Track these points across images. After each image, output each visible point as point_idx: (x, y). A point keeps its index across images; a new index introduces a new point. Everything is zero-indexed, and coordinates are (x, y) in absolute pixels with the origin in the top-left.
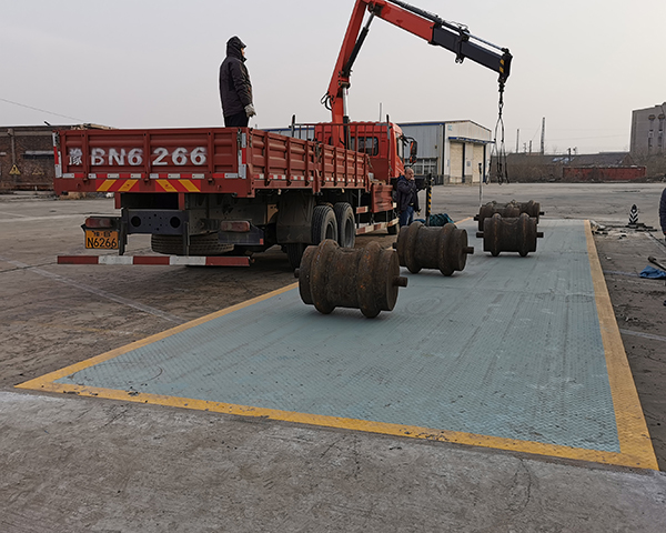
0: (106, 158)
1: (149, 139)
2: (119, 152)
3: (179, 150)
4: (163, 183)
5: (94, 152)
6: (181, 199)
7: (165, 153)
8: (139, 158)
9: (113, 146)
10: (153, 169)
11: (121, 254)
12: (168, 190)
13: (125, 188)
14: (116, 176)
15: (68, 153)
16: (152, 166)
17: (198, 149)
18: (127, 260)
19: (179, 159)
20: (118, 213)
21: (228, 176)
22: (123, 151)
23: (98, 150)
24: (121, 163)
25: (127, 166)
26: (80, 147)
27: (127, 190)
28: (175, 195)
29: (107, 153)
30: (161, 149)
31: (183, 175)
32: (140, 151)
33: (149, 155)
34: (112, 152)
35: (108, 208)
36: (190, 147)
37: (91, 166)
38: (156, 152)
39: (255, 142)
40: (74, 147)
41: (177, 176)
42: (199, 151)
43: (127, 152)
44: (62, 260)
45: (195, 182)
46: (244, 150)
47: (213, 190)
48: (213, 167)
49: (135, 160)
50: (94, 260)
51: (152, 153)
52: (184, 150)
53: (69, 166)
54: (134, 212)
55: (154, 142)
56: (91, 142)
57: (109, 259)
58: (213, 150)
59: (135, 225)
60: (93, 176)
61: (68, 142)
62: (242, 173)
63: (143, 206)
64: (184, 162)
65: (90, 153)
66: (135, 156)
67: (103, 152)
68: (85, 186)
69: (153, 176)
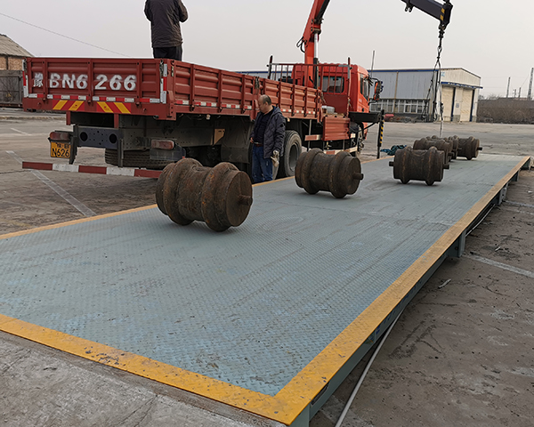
0: (60, 82)
1: (93, 67)
2: (71, 77)
3: (115, 77)
4: (103, 105)
5: (52, 77)
6: (116, 118)
7: (105, 79)
8: (85, 83)
9: (66, 72)
10: (96, 92)
11: (71, 163)
12: (106, 111)
13: (74, 108)
14: (68, 97)
15: (33, 77)
16: (95, 90)
17: (130, 77)
18: (74, 168)
19: (115, 85)
20: (70, 129)
21: (153, 100)
22: (73, 76)
23: (56, 75)
24: (72, 86)
25: (76, 89)
26: (41, 72)
27: (75, 110)
28: (111, 115)
29: (62, 78)
30: (102, 76)
31: (118, 97)
32: (86, 77)
33: (92, 81)
34: (66, 76)
35: (63, 126)
36: (124, 75)
37: (50, 89)
38: (98, 78)
39: (177, 72)
40: (38, 71)
41: (113, 99)
42: (131, 79)
43: (76, 78)
44: (26, 165)
45: (127, 105)
46: (165, 79)
47: (140, 112)
48: (141, 92)
49: (82, 84)
50: (48, 167)
51: (95, 78)
52: (119, 77)
53: (33, 88)
54: (83, 128)
55: (96, 69)
56: (50, 68)
57: (61, 166)
58: (142, 78)
59: (83, 139)
60: (50, 97)
61: (33, 68)
62: (163, 99)
63: (89, 124)
64: (118, 88)
65: (49, 78)
66: (81, 81)
67: (59, 77)
68: (40, 106)
69: (96, 98)
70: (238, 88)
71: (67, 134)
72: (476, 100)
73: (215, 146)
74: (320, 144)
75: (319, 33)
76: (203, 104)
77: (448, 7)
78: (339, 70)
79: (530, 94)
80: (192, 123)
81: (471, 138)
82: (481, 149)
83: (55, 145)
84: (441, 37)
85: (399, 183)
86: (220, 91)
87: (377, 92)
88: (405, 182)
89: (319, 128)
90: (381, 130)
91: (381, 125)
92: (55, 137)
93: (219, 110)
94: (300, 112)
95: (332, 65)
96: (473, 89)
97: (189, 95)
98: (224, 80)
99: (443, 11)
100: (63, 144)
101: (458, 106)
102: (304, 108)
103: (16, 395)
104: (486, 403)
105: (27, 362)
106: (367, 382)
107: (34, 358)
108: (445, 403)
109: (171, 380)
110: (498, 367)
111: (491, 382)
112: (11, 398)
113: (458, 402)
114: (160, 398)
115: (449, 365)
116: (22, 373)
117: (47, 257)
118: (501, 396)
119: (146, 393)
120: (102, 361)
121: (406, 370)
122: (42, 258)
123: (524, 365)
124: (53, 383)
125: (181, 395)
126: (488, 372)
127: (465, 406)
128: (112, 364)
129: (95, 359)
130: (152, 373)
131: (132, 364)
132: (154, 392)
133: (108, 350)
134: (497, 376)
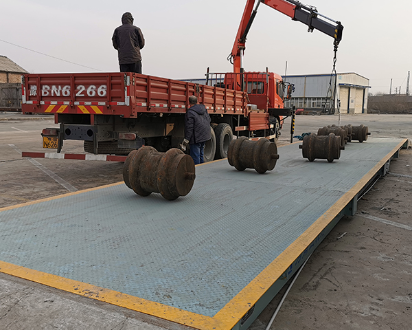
0: (50, 92)
1: (74, 80)
2: (58, 88)
3: (91, 87)
4: (82, 108)
5: (44, 87)
6: (92, 118)
7: (84, 89)
8: (68, 91)
9: (54, 84)
10: (76, 99)
11: (59, 152)
12: (84, 113)
13: (60, 111)
14: (56, 103)
15: (29, 88)
16: (76, 97)
17: (102, 86)
18: (61, 156)
19: (91, 93)
20: (58, 126)
21: (119, 103)
22: (60, 87)
23: (46, 86)
24: (58, 95)
25: (62, 96)
26: (36, 84)
27: (61, 112)
28: (89, 115)
29: (51, 88)
30: (81, 86)
31: (93, 102)
32: (69, 87)
33: (74, 90)
34: (54, 87)
35: (52, 124)
36: (98, 85)
37: (42, 97)
38: (78, 88)
39: (137, 82)
40: (33, 84)
41: (90, 103)
42: (103, 88)
43: (62, 88)
44: (25, 155)
45: (100, 107)
46: (128, 87)
47: (110, 112)
48: (110, 98)
49: (66, 93)
50: (42, 155)
51: (76, 88)
52: (94, 87)
53: (30, 97)
54: (67, 126)
55: (76, 81)
56: (42, 81)
57: (51, 154)
58: (111, 87)
59: (67, 134)
60: (42, 103)
61: (30, 82)
62: (127, 103)
63: (72, 123)
64: (93, 94)
65: (41, 89)
66: (66, 90)
67: (48, 88)
68: (35, 109)
69: (77, 103)
70: (183, 92)
71: (55, 131)
72: (366, 97)
73: (167, 137)
74: (246, 133)
75: (244, 49)
76: (157, 105)
77: (340, 28)
78: (259, 77)
79: (407, 90)
80: (149, 119)
81: (361, 126)
82: (370, 134)
83: (46, 139)
84: (335, 50)
85: (307, 161)
86: (169, 95)
87: (289, 93)
88: (311, 160)
89: (245, 121)
90: (293, 121)
91: (293, 117)
92: (46, 133)
93: (169, 110)
94: (231, 110)
95: (254, 73)
96: (364, 89)
97: (146, 99)
98: (172, 87)
99: (336, 31)
100: (52, 138)
101: (352, 102)
102: (234, 106)
103: (25, 320)
104: (372, 322)
105: (32, 297)
106: (283, 309)
107: (37, 293)
108: (342, 323)
109: (137, 307)
110: (382, 296)
111: (375, 307)
112: (21, 323)
113: (351, 322)
114: (130, 320)
115: (345, 295)
116: (28, 304)
117: (43, 222)
118: (384, 317)
119: (119, 317)
120: (86, 295)
121: (312, 300)
122: (39, 223)
123: (401, 294)
124: (51, 311)
125: (145, 317)
126: (375, 300)
127: (356, 325)
128: (94, 297)
129: (82, 294)
130: (123, 302)
131: (109, 297)
132: (125, 315)
133: (91, 288)
134: (380, 302)
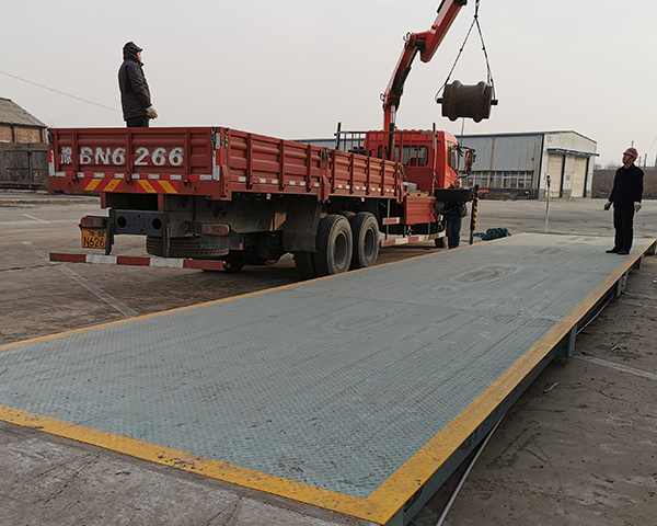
0: (93, 157)
1: (131, 139)
2: (105, 151)
3: (158, 150)
4: (144, 183)
5: (83, 151)
6: (160, 200)
7: (146, 153)
8: (122, 157)
9: (99, 146)
10: (135, 169)
11: (108, 254)
12: (148, 191)
13: (109, 189)
14: (102, 175)
15: (60, 152)
16: (135, 166)
17: (176, 149)
18: (112, 259)
19: (158, 160)
20: (106, 213)
21: (204, 177)
22: (108, 150)
23: (87, 149)
24: (106, 162)
25: (111, 165)
26: (70, 146)
27: (112, 190)
28: (155, 195)
29: (94, 152)
30: (142, 149)
31: (162, 174)
32: (124, 150)
33: (131, 155)
34: (99, 151)
35: (97, 210)
36: (169, 147)
37: (80, 165)
38: (138, 151)
39: (232, 143)
40: (66, 145)
41: (156, 176)
42: (177, 152)
43: (112, 152)
44: (54, 257)
45: (173, 183)
46: (218, 151)
47: (189, 191)
48: (190, 168)
49: (118, 159)
50: (81, 258)
51: (134, 152)
52: (163, 150)
53: (60, 165)
54: (120, 212)
55: (136, 141)
56: (80, 141)
57: (96, 258)
58: (190, 150)
59: (121, 225)
60: (81, 175)
61: (60, 141)
62: (216, 176)
63: (128, 207)
64: (162, 162)
65: (79, 152)
66: (118, 155)
67: (90, 151)
68: (70, 186)
69: (134, 176)
70: (302, 161)
71: (101, 220)
72: (591, 171)
73: (276, 232)
74: (398, 230)
75: (398, 104)
76: (263, 181)
78: (422, 138)
83: (87, 233)
86: (282, 165)
87: (469, 164)
89: (399, 209)
90: (474, 210)
91: (475, 204)
92: (87, 223)
93: (281, 188)
94: (376, 190)
95: (413, 132)
96: (587, 157)
97: (245, 171)
98: (286, 152)
100: (96, 232)
101: (568, 178)
102: (381, 185)
103: (90, 499)
104: (598, 513)
105: (97, 467)
107: (104, 462)
108: (552, 513)
110: (612, 476)
111: (602, 492)
112: (85, 503)
113: (566, 513)
114: (245, 501)
115: (556, 474)
116: (93, 477)
117: (97, 360)
118: (615, 506)
119: (229, 497)
120: (176, 466)
121: (507, 480)
122: (92, 361)
123: (641, 474)
124: (129, 487)
125: (266, 498)
126: (600, 482)
127: (573, 517)
128: (188, 468)
130: (232, 477)
131: (210, 469)
132: (238, 494)
133: (181, 455)
134: (610, 485)
